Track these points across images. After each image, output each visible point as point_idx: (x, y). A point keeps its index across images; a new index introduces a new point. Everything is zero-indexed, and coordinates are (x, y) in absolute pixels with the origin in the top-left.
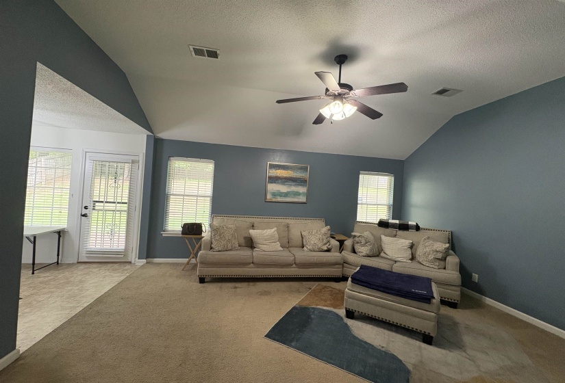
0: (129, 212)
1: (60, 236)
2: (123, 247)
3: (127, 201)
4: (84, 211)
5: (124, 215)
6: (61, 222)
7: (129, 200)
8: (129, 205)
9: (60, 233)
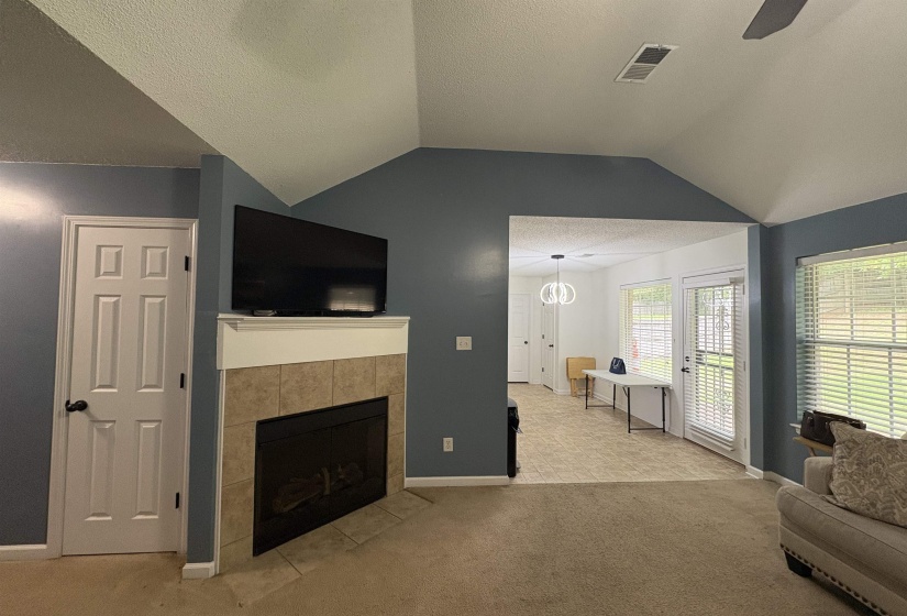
0: (736, 370)
1: (664, 393)
2: (733, 435)
3: (730, 352)
4: (687, 365)
5: (729, 375)
6: (663, 374)
7: (735, 351)
8: (735, 359)
9: (665, 390)
